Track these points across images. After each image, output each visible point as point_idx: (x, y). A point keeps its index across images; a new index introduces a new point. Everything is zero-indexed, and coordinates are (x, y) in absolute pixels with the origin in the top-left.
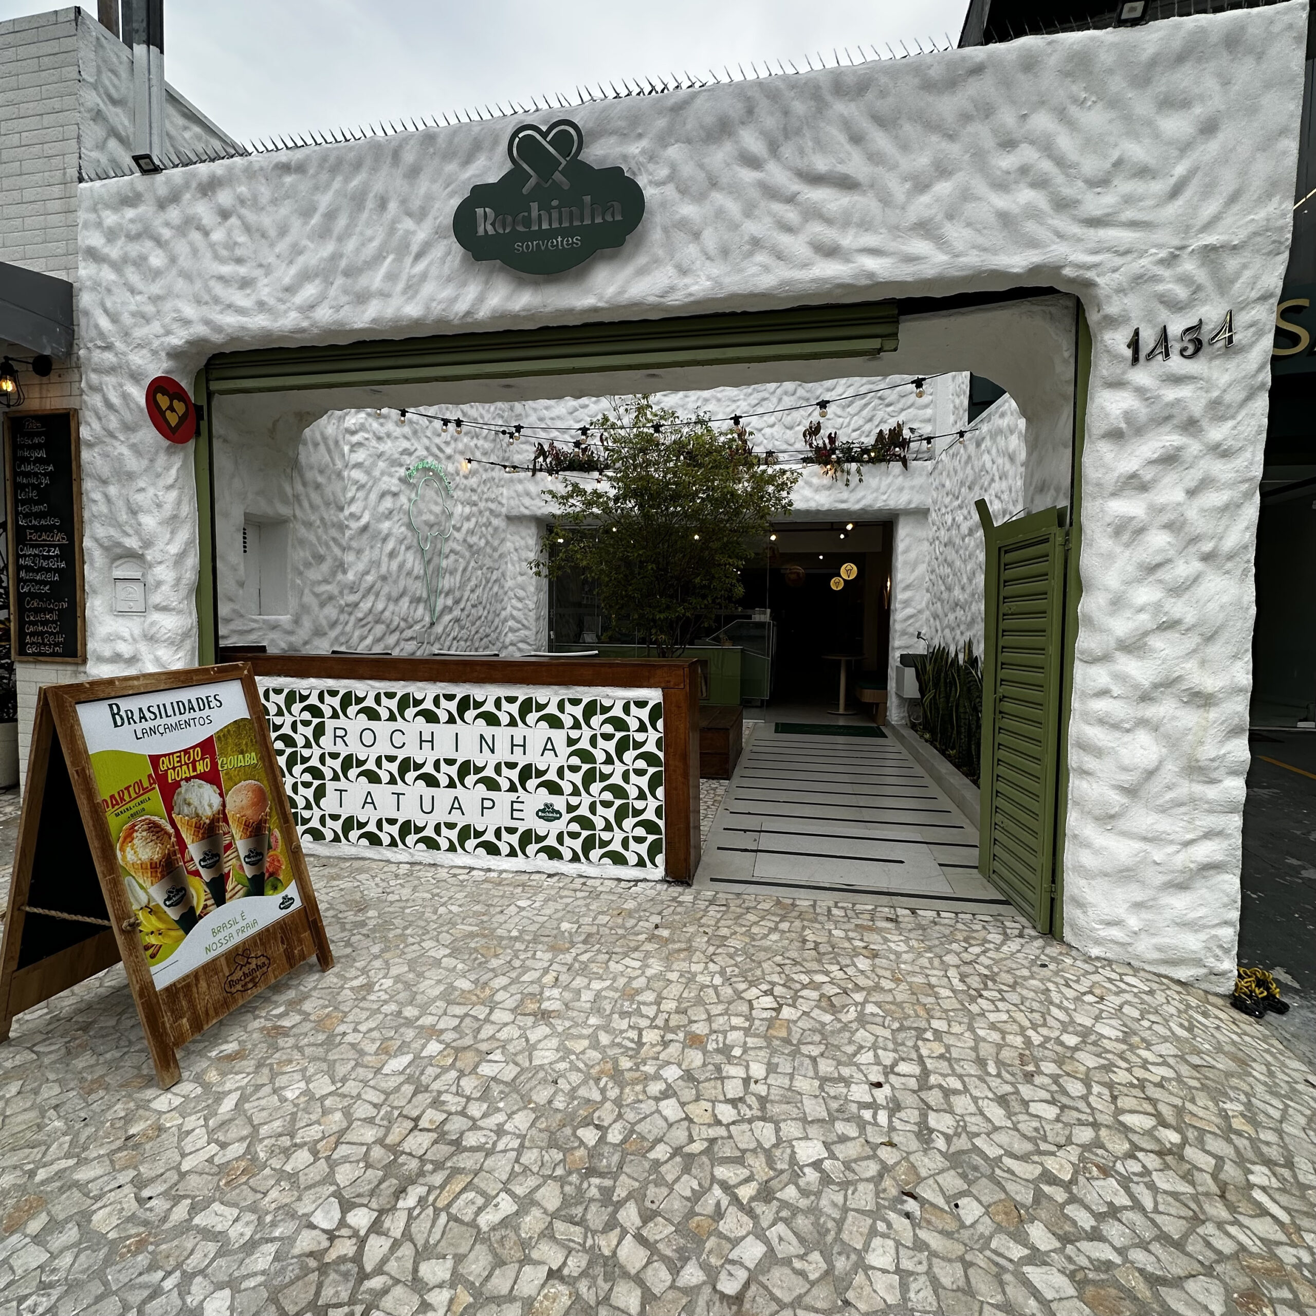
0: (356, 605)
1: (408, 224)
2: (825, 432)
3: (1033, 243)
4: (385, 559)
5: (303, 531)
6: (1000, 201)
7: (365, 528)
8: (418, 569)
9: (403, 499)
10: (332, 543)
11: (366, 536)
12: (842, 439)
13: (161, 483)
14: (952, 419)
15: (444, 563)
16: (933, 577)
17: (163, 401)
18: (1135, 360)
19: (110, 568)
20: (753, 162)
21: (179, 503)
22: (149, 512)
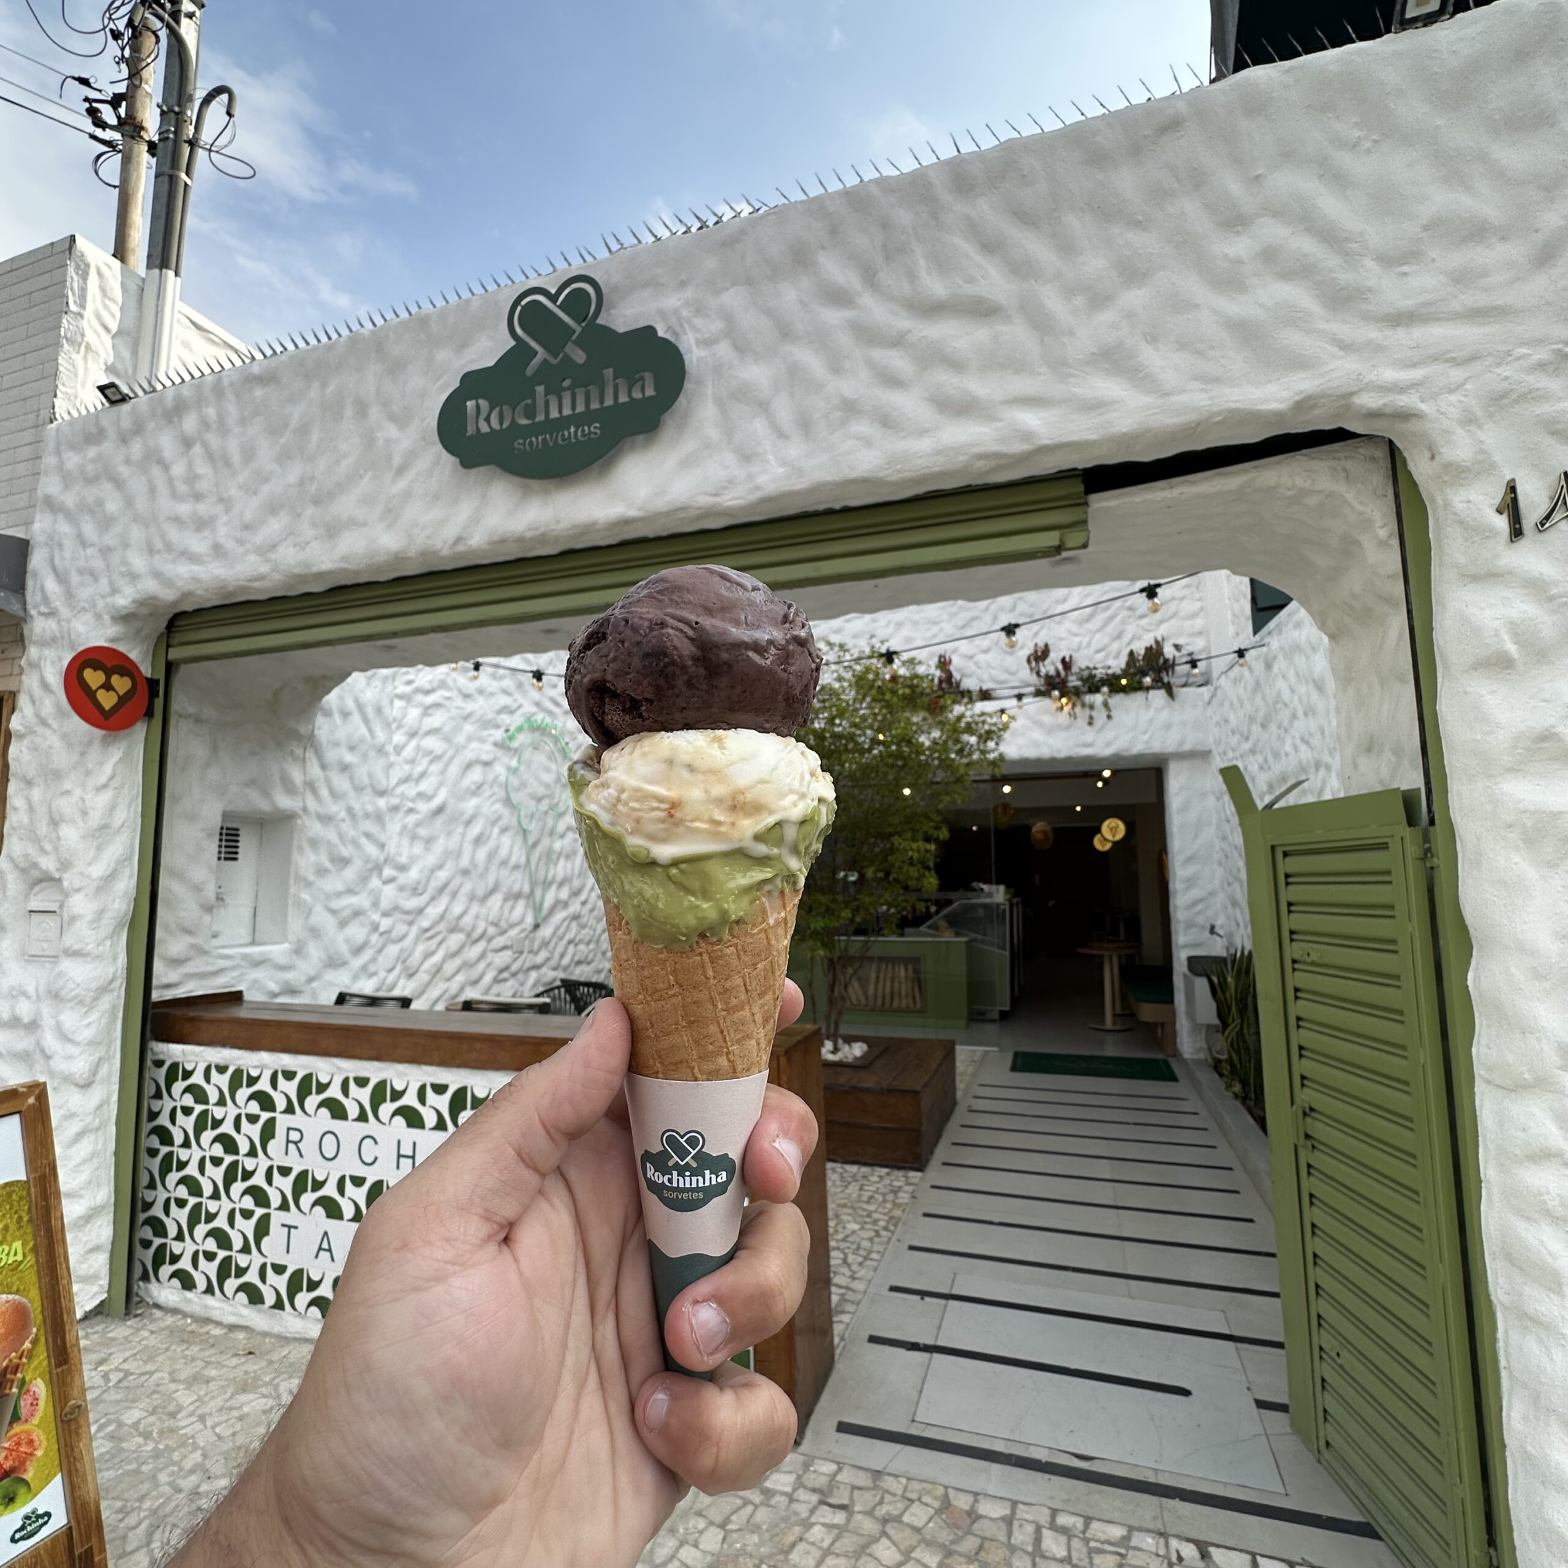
0: (420, 911)
1: (391, 431)
2: (1055, 657)
3: (1299, 362)
4: (468, 848)
5: (315, 828)
6: (1235, 307)
7: (440, 810)
8: (518, 856)
9: (499, 769)
10: (363, 841)
11: (439, 821)
12: (1081, 662)
13: (91, 783)
14: (1231, 630)
15: (557, 845)
16: (1225, 845)
17: (93, 678)
18: (1517, 532)
19: (27, 896)
20: (839, 297)
21: (112, 808)
22: (73, 821)
